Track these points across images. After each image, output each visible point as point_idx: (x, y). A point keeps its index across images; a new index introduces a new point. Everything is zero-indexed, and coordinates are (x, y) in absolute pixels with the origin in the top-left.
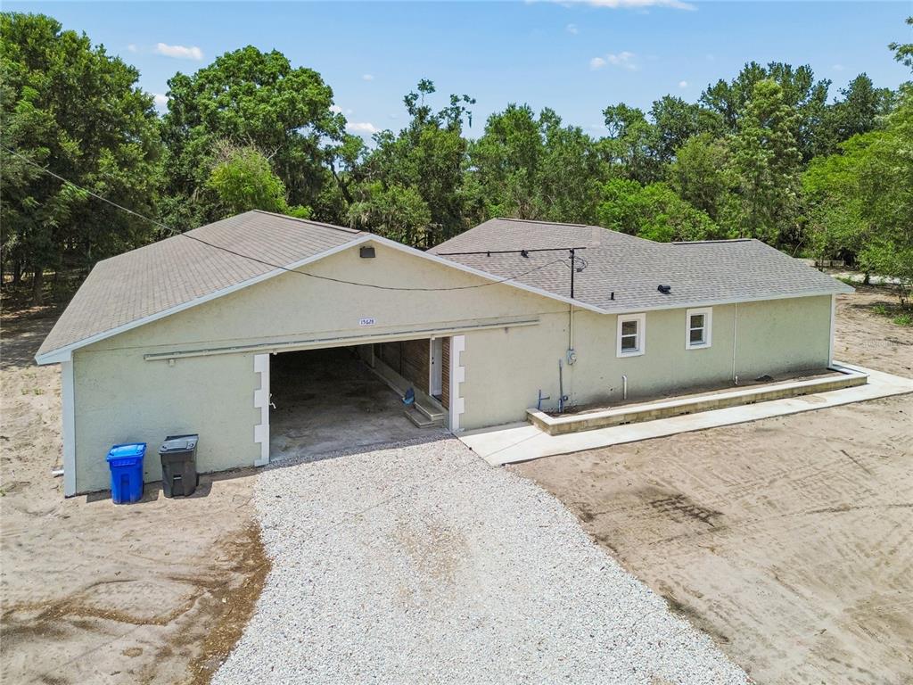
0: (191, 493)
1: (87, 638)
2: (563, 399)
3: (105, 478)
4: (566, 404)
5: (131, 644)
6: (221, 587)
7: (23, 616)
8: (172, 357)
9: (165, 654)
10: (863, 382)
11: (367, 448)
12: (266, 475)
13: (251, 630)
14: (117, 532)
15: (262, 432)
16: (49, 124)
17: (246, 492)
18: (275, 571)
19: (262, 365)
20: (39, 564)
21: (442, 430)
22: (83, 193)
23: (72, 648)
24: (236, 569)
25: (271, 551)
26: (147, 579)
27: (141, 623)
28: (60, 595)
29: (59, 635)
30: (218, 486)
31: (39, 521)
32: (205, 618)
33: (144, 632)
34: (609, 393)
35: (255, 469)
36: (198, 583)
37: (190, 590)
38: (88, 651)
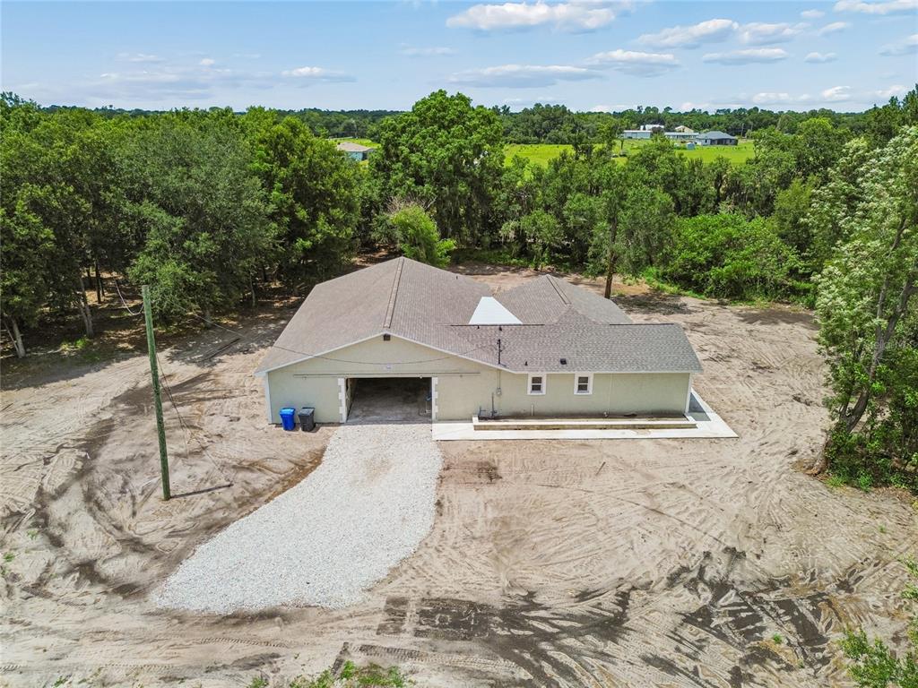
0: (310, 430)
1: (259, 474)
2: (494, 412)
3: (280, 421)
4: (496, 415)
5: (270, 478)
6: (302, 467)
7: (244, 463)
8: (305, 376)
9: (278, 482)
10: (694, 426)
11: (388, 422)
12: (342, 427)
13: (303, 482)
14: (280, 441)
15: (343, 410)
16: (290, 201)
17: (330, 434)
18: (321, 466)
19: (342, 382)
20: (253, 448)
21: (428, 419)
22: (308, 243)
23: (254, 476)
24: (310, 462)
25: (324, 459)
26: (282, 460)
27: (276, 473)
28: (257, 460)
29: (252, 471)
30: (323, 429)
31: (258, 432)
32: (293, 475)
33: (275, 475)
34: (522, 412)
35: (340, 424)
36: (296, 464)
37: (293, 466)
38: (258, 477)
